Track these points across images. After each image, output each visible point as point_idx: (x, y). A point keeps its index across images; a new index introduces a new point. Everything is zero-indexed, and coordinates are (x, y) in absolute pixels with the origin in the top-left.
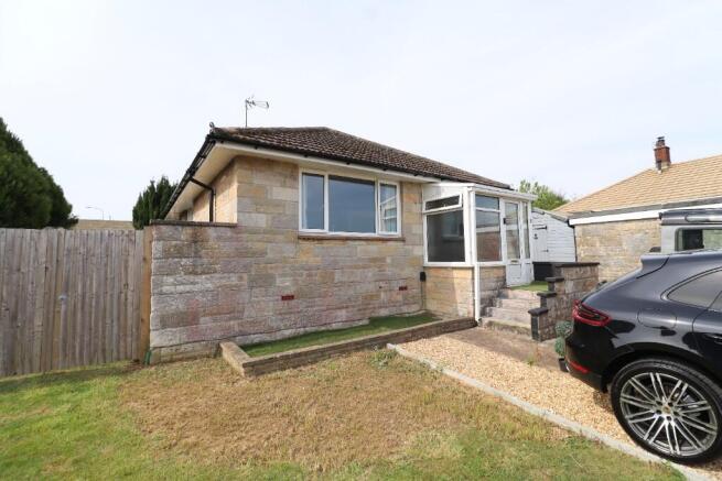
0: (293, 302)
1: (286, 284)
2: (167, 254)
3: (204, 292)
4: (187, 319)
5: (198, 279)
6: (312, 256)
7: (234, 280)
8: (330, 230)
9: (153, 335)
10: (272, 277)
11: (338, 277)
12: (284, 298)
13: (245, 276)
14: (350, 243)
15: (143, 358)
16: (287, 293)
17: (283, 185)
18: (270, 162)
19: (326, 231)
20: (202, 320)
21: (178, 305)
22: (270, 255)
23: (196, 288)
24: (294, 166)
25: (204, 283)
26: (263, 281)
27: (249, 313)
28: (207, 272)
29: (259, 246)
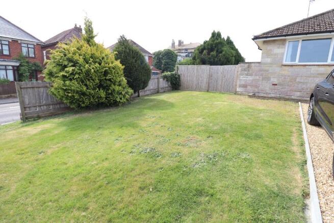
0: (276, 86)
1: (275, 81)
2: (242, 70)
3: (249, 80)
4: (245, 86)
6: (287, 71)
7: (257, 77)
8: (299, 62)
9: (237, 88)
10: (270, 78)
11: (298, 80)
12: (273, 85)
13: (261, 77)
14: (307, 67)
15: (236, 93)
16: (274, 83)
17: (278, 48)
19: (297, 62)
20: (249, 87)
21: (243, 83)
22: (270, 71)
23: (248, 79)
25: (250, 78)
26: (268, 79)
27: (261, 87)
28: (251, 75)
29: (267, 68)
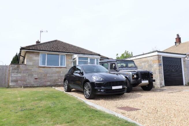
0: (37, 80)
1: (36, 76)
2: (13, 69)
3: (19, 77)
4: (16, 81)
5: (18, 74)
6: (42, 70)
7: (25, 75)
8: (47, 65)
9: (10, 83)
10: (33, 75)
11: (48, 75)
12: (35, 79)
13: (27, 74)
14: (51, 68)
15: (9, 87)
16: (36, 78)
17: (36, 56)
18: (33, 52)
19: (46, 65)
20: (19, 81)
21: (14, 78)
22: (33, 70)
23: (18, 76)
24: (39, 53)
25: (19, 75)
26: (32, 75)
27: (28, 81)
28: (20, 73)
29: (30, 68)
